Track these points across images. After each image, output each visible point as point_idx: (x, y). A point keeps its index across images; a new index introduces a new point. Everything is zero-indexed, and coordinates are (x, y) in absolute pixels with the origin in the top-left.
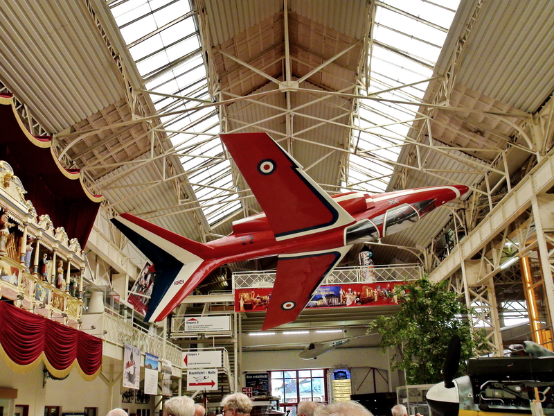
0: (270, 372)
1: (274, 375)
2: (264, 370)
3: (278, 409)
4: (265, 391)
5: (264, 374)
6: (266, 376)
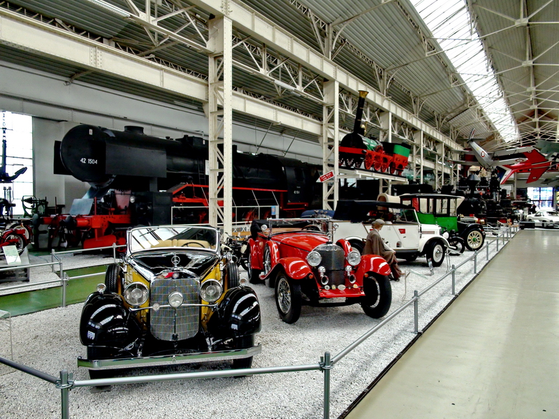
0: (527, 188)
1: (529, 189)
2: (524, 187)
3: (530, 202)
4: (525, 195)
6: (525, 189)
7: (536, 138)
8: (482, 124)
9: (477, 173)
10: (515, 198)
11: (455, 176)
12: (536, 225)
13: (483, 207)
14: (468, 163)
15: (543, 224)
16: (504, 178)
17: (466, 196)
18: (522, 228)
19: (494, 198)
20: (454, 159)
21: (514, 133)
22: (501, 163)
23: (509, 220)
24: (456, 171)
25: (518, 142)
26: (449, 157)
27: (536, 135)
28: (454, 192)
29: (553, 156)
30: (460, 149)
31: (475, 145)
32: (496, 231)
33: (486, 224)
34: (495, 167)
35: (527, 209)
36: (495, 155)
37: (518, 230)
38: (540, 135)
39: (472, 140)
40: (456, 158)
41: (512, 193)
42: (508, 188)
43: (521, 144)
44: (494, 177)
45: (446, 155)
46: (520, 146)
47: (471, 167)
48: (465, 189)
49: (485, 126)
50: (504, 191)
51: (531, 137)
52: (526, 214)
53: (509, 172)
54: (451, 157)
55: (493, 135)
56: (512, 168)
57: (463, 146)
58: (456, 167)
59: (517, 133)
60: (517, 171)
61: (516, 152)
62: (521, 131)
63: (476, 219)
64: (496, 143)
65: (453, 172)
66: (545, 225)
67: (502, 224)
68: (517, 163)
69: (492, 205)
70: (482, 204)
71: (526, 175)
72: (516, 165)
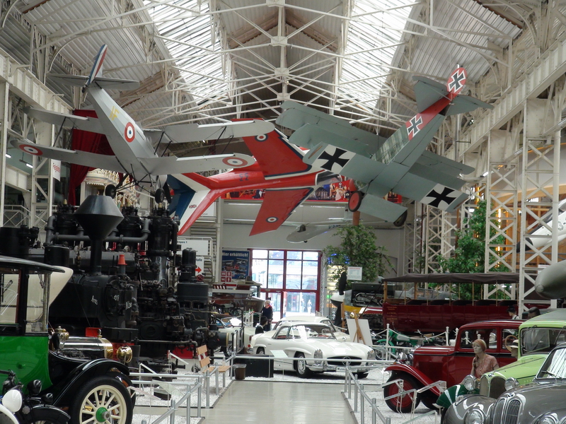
0: (251, 250)
1: (257, 254)
2: (244, 248)
3: (258, 295)
4: (245, 273)
5: (243, 252)
6: (246, 255)
7: (279, 97)
8: (129, 34)
9: (111, 191)
10: (217, 281)
11: (41, 198)
12: (276, 366)
13: (128, 305)
14: (84, 158)
15: (295, 363)
16: (188, 213)
17: (77, 266)
18: (239, 375)
19: (161, 277)
20: (42, 142)
21: (219, 75)
22: (182, 166)
23: (202, 350)
24: (43, 183)
25: (230, 105)
26: (25, 133)
27: (279, 88)
28: (40, 251)
29: (325, 156)
30: (60, 108)
31: (105, 100)
32: (165, 386)
33: (135, 364)
34: (164, 178)
35: (249, 315)
36: (166, 139)
37: (228, 381)
38: (290, 89)
39: (98, 84)
40: (47, 137)
41: (207, 264)
42: (201, 247)
43: (239, 113)
44: (161, 211)
45: (16, 126)
46: (233, 118)
47: (91, 174)
48: (72, 244)
49: (139, 45)
50: (190, 256)
51: (265, 94)
52: (249, 331)
53: (201, 196)
54: (32, 135)
55: (160, 75)
56: (211, 185)
57: (68, 99)
58: (45, 169)
59: (228, 76)
60: (224, 196)
61: (225, 136)
62: (238, 72)
63: (107, 345)
64: (167, 100)
65: (34, 184)
66: (301, 368)
67: (182, 361)
68: (225, 168)
69: (153, 300)
70: (126, 296)
71: (250, 209)
72: (221, 176)
